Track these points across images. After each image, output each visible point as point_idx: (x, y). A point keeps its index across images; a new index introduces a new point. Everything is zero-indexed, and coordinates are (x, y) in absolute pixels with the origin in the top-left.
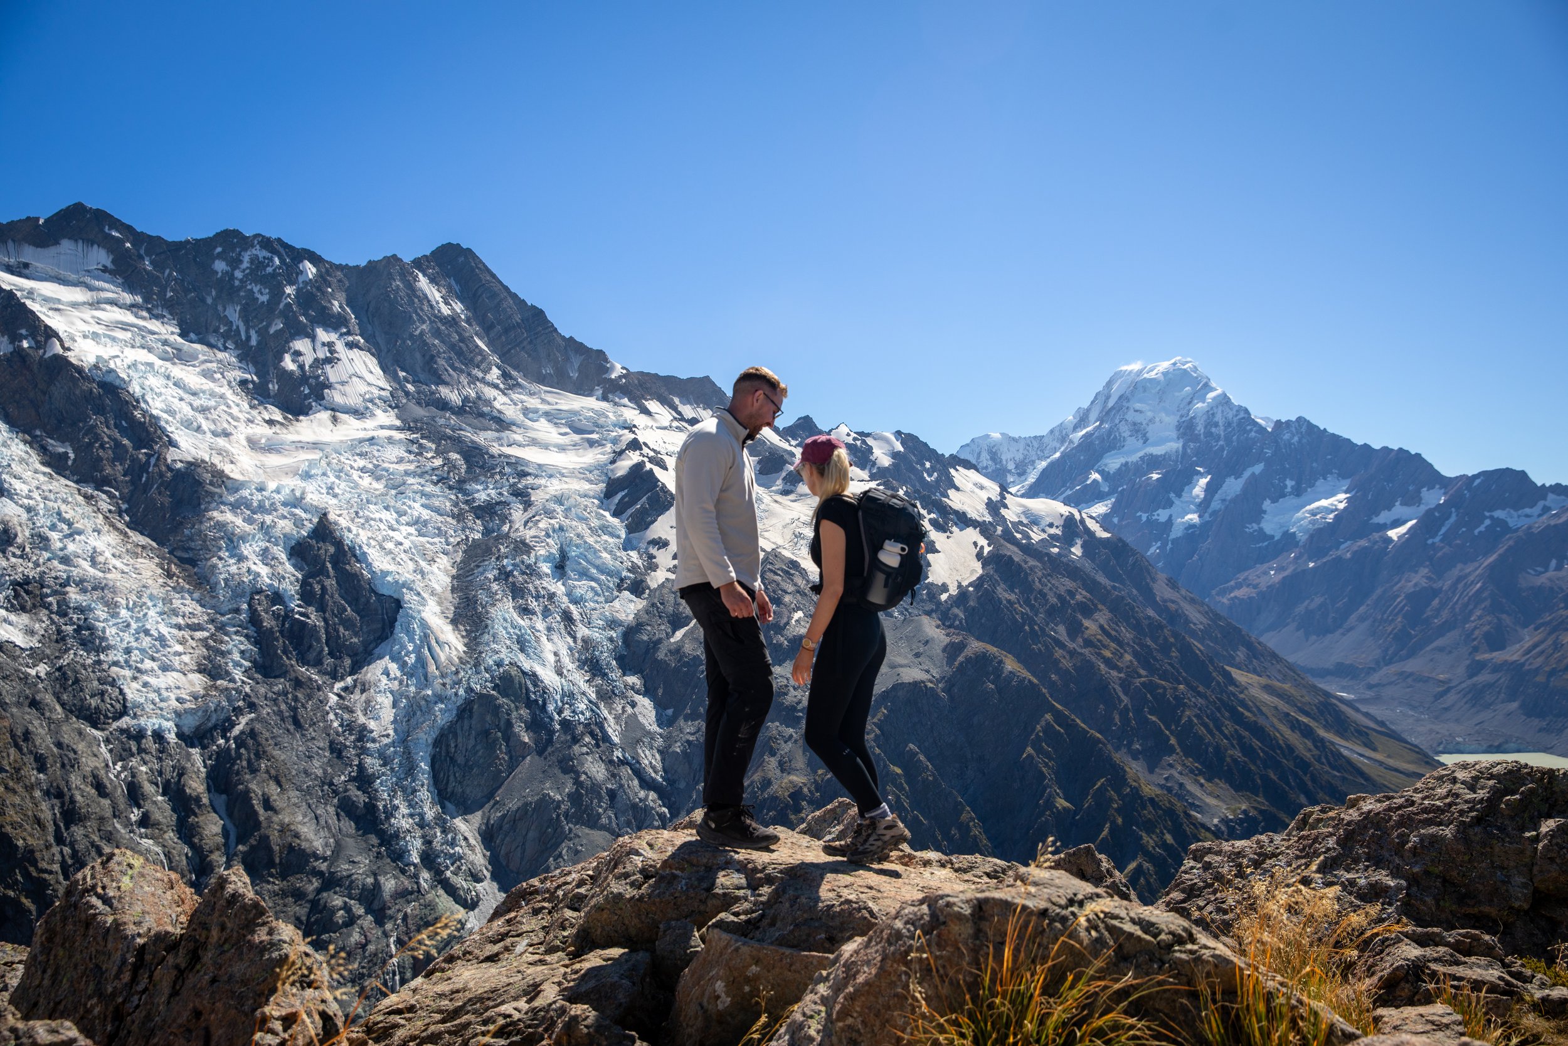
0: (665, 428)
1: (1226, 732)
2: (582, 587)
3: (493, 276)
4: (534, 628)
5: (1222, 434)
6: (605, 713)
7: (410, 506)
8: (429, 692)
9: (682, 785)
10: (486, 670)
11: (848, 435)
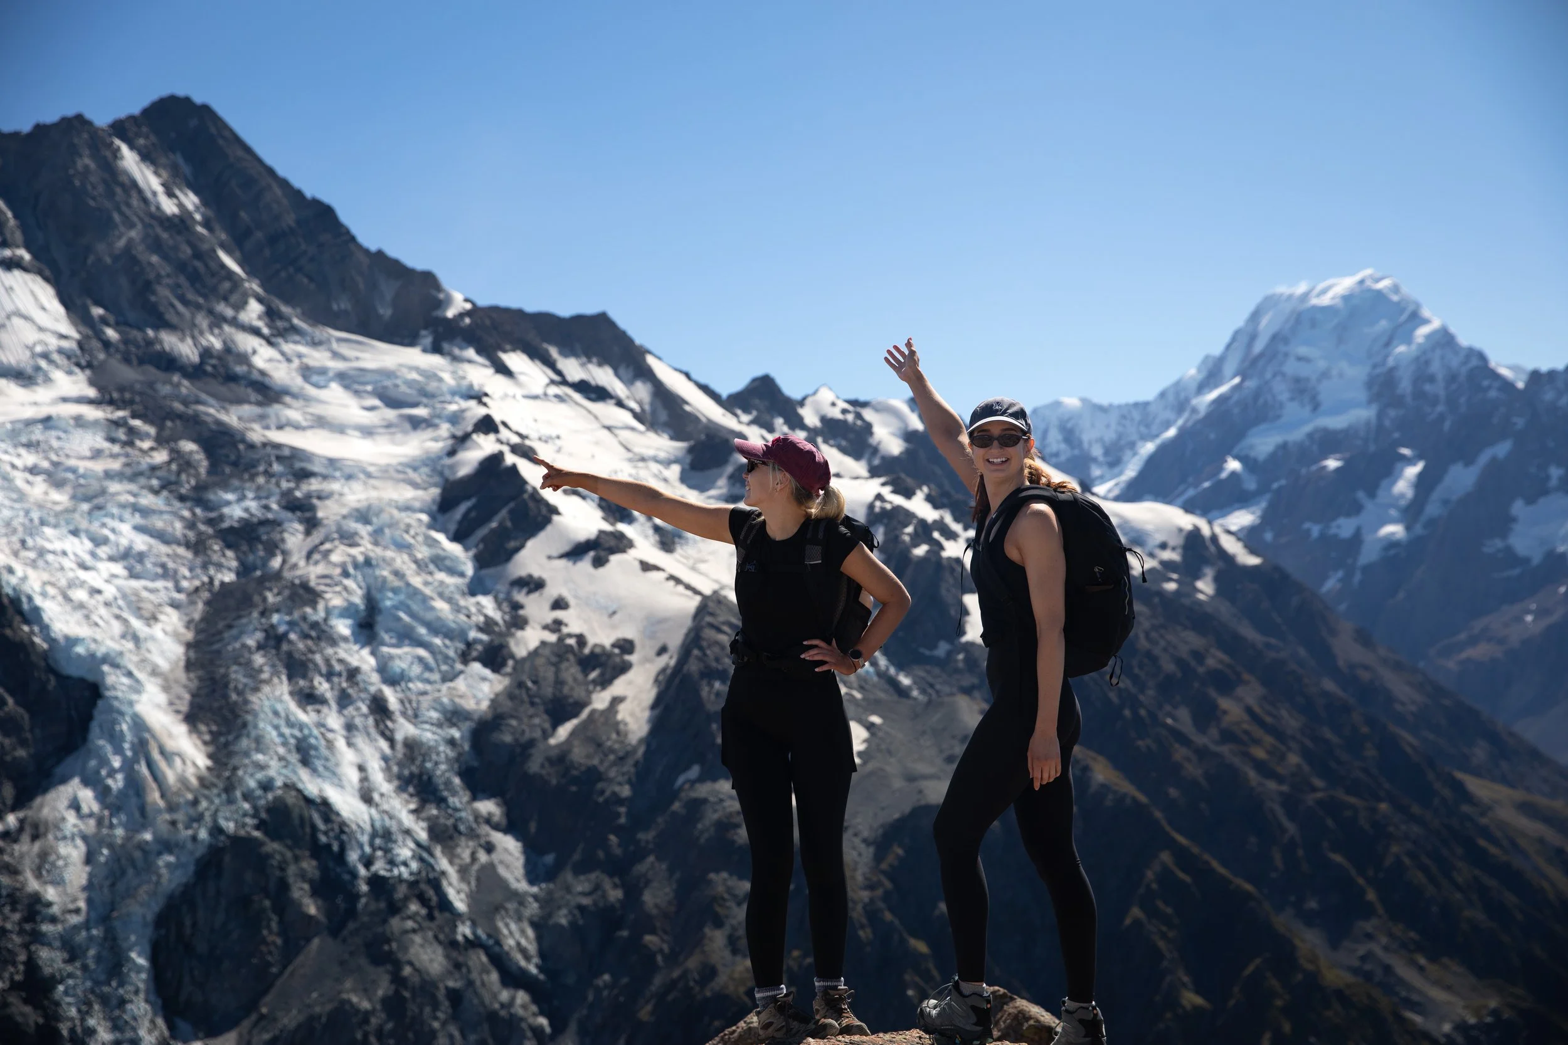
0: (535, 397)
1: (1460, 880)
2: (403, 657)
3: (248, 150)
4: (323, 726)
5: (1442, 393)
6: (443, 864)
7: (113, 530)
8: (148, 836)
9: (570, 979)
10: (247, 797)
11: (833, 404)
